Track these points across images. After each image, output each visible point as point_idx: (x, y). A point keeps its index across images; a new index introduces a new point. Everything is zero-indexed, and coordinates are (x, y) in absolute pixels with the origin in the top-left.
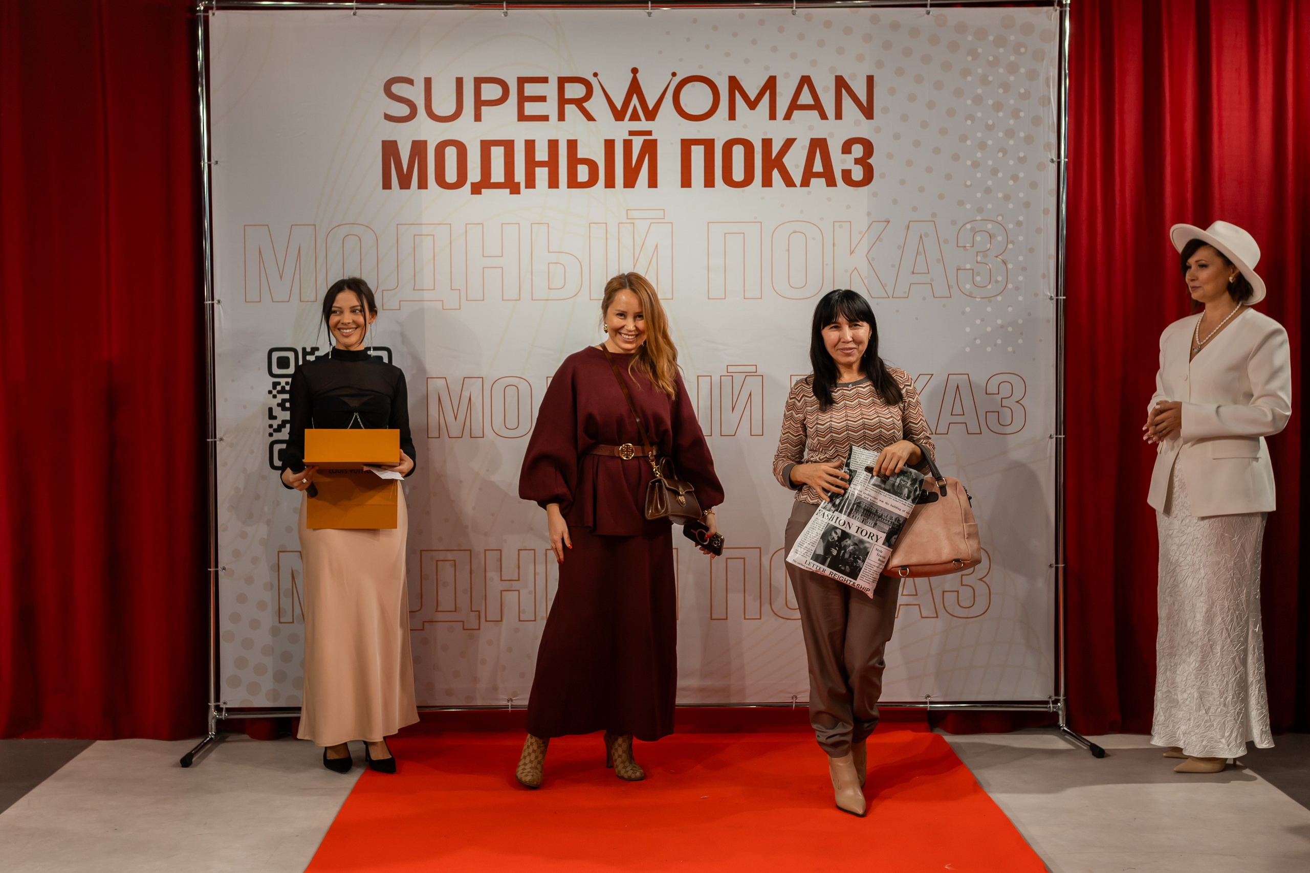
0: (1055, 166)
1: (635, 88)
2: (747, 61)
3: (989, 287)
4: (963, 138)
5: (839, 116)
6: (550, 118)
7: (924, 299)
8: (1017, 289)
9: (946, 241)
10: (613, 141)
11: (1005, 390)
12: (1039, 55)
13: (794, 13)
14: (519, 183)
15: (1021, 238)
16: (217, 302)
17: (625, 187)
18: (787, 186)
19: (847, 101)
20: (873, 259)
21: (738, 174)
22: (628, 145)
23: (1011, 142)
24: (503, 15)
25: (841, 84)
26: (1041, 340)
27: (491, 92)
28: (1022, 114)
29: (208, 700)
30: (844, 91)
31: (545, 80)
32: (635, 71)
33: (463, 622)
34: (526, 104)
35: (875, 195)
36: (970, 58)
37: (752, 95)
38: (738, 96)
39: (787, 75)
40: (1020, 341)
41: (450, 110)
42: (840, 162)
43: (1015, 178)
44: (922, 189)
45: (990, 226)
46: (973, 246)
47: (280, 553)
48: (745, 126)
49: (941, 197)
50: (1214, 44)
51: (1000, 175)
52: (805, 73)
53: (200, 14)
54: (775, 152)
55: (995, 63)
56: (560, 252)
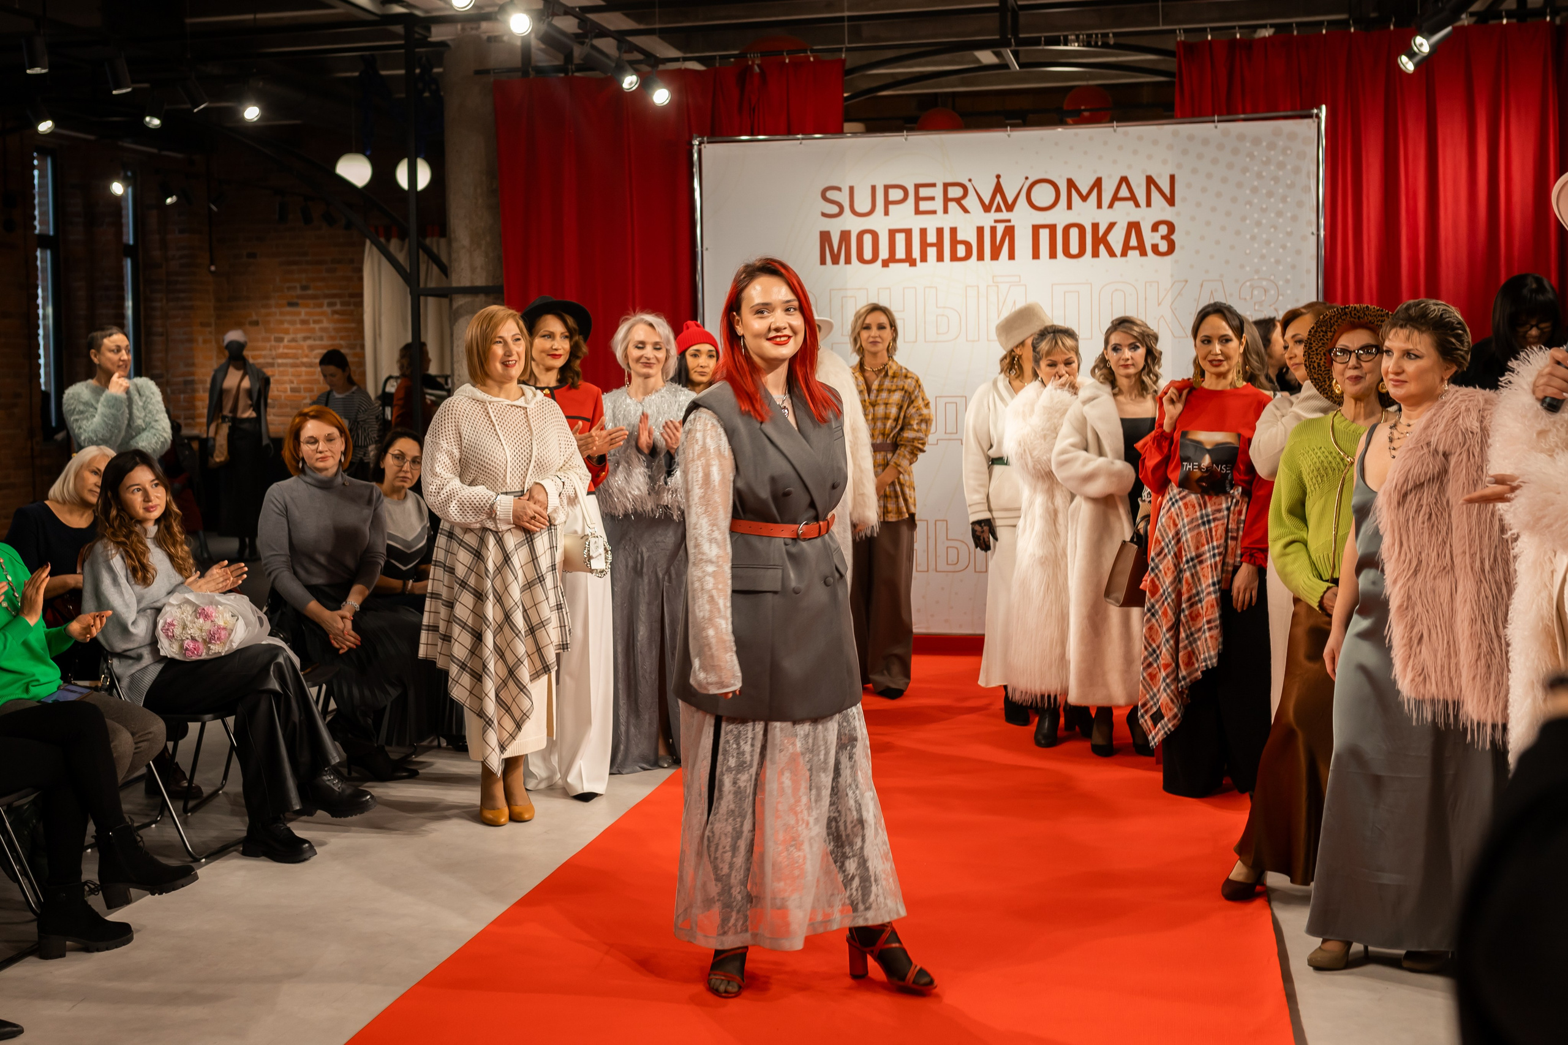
0: (1315, 238)
1: (998, 189)
2: (1080, 167)
4: (1244, 219)
5: (1149, 204)
6: (938, 212)
9: (1231, 295)
10: (983, 227)
12: (1302, 155)
13: (1115, 131)
15: (1289, 292)
17: (991, 259)
18: (1110, 256)
19: (1155, 194)
20: (1175, 309)
21: (1074, 249)
22: (993, 230)
23: (1281, 220)
24: (904, 139)
25: (1150, 181)
27: (896, 195)
28: (1289, 200)
30: (1152, 187)
31: (934, 185)
32: (998, 177)
34: (921, 202)
35: (1176, 262)
36: (1248, 159)
37: (1084, 192)
38: (1074, 192)
39: (1110, 176)
41: (867, 208)
42: (1150, 238)
43: (1284, 247)
44: (1212, 257)
45: (1264, 283)
46: (1252, 298)
48: (1079, 214)
49: (1227, 262)
50: (1440, 142)
51: (1272, 245)
52: (1124, 174)
53: (696, 148)
54: (1101, 233)
55: (1268, 162)
56: (945, 307)
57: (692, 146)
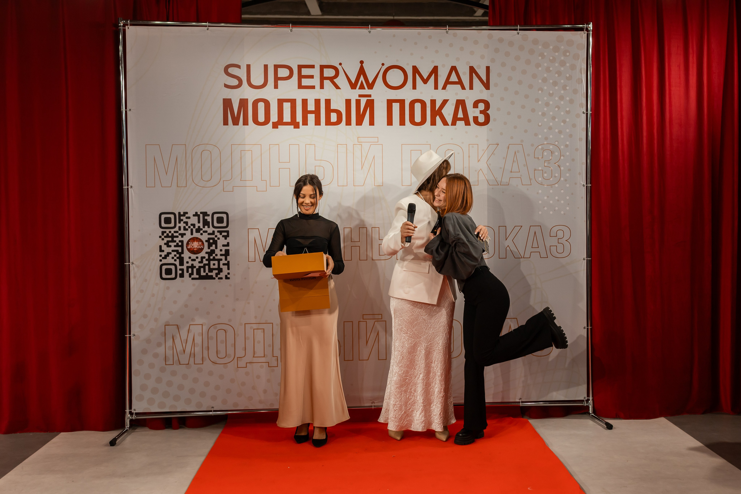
0: (585, 115)
1: (362, 72)
2: (422, 58)
3: (551, 179)
4: (537, 100)
5: (471, 88)
6: (316, 87)
8: (566, 180)
9: (528, 155)
10: (350, 100)
11: (560, 234)
12: (576, 57)
13: (447, 33)
15: (568, 154)
16: (130, 187)
17: (356, 125)
18: (444, 125)
19: (476, 80)
20: (490, 164)
21: (418, 119)
22: (358, 102)
23: (562, 103)
24: (290, 31)
25: (472, 70)
26: (578, 208)
27: (283, 73)
28: (568, 88)
29: (125, 408)
30: (474, 74)
31: (313, 67)
32: (362, 62)
33: (268, 363)
34: (303, 80)
35: (491, 130)
36: (540, 58)
37: (425, 76)
38: (417, 76)
39: (444, 66)
40: (568, 208)
41: (261, 82)
42: (472, 112)
43: (564, 122)
44: (515, 127)
45: (551, 147)
46: (543, 158)
47: (166, 326)
48: (421, 93)
49: (526, 131)
51: (557, 120)
52: (454, 65)
54: (437, 107)
55: (553, 60)
56: (321, 160)
57: (118, 27)
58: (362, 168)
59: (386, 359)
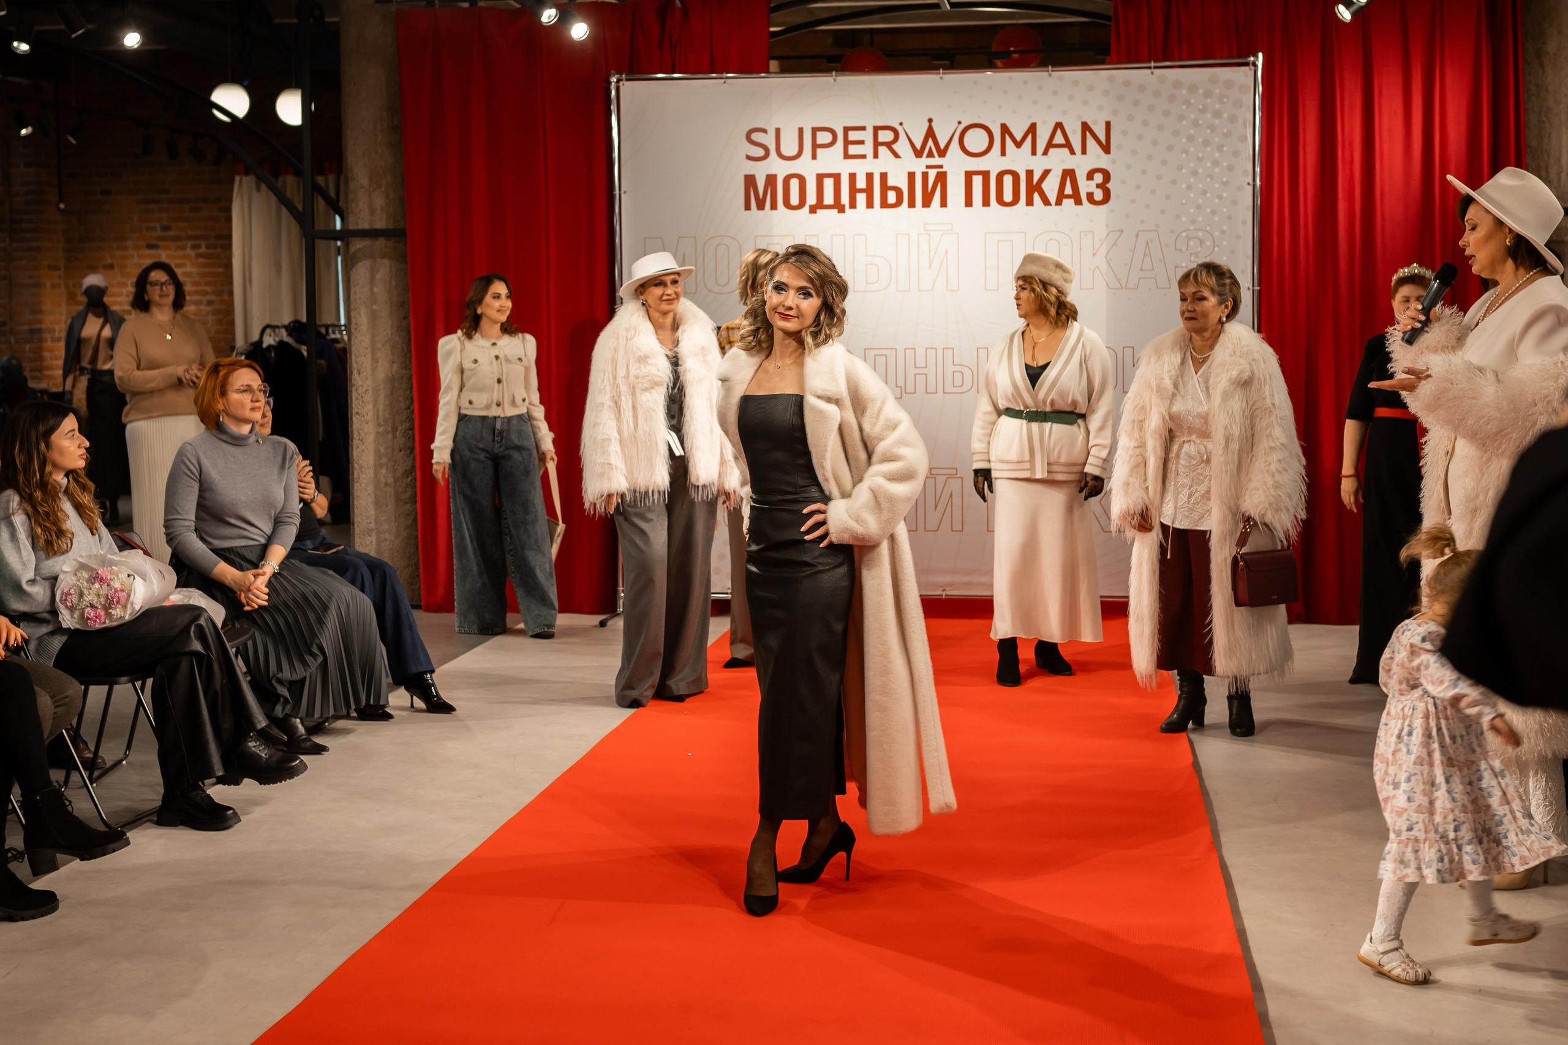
0: (1250, 188)
1: (930, 134)
2: (1014, 112)
4: (1180, 168)
5: (1084, 152)
6: (868, 157)
7: (1150, 289)
9: (1166, 246)
10: (915, 173)
12: (1238, 104)
13: (1050, 75)
14: (844, 206)
15: (1223, 243)
17: (923, 207)
18: (1045, 205)
19: (1091, 142)
20: (1111, 260)
21: (1008, 197)
22: (925, 176)
23: (1217, 170)
24: (832, 81)
25: (1086, 127)
27: (824, 138)
28: (1225, 149)
30: (1088, 133)
31: (863, 128)
32: (930, 121)
34: (850, 146)
35: (1112, 211)
36: (1184, 107)
37: (1019, 138)
38: (1008, 139)
41: (794, 151)
42: (1086, 187)
43: (1220, 197)
44: (1148, 207)
45: (1200, 234)
46: (1187, 249)
48: (1013, 161)
49: (1163, 212)
50: (1376, 93)
51: (1208, 195)
52: (1059, 120)
53: (613, 84)
54: (1036, 178)
55: (1204, 110)
56: (874, 256)
57: (610, 83)
58: (930, 266)
59: (962, 531)
